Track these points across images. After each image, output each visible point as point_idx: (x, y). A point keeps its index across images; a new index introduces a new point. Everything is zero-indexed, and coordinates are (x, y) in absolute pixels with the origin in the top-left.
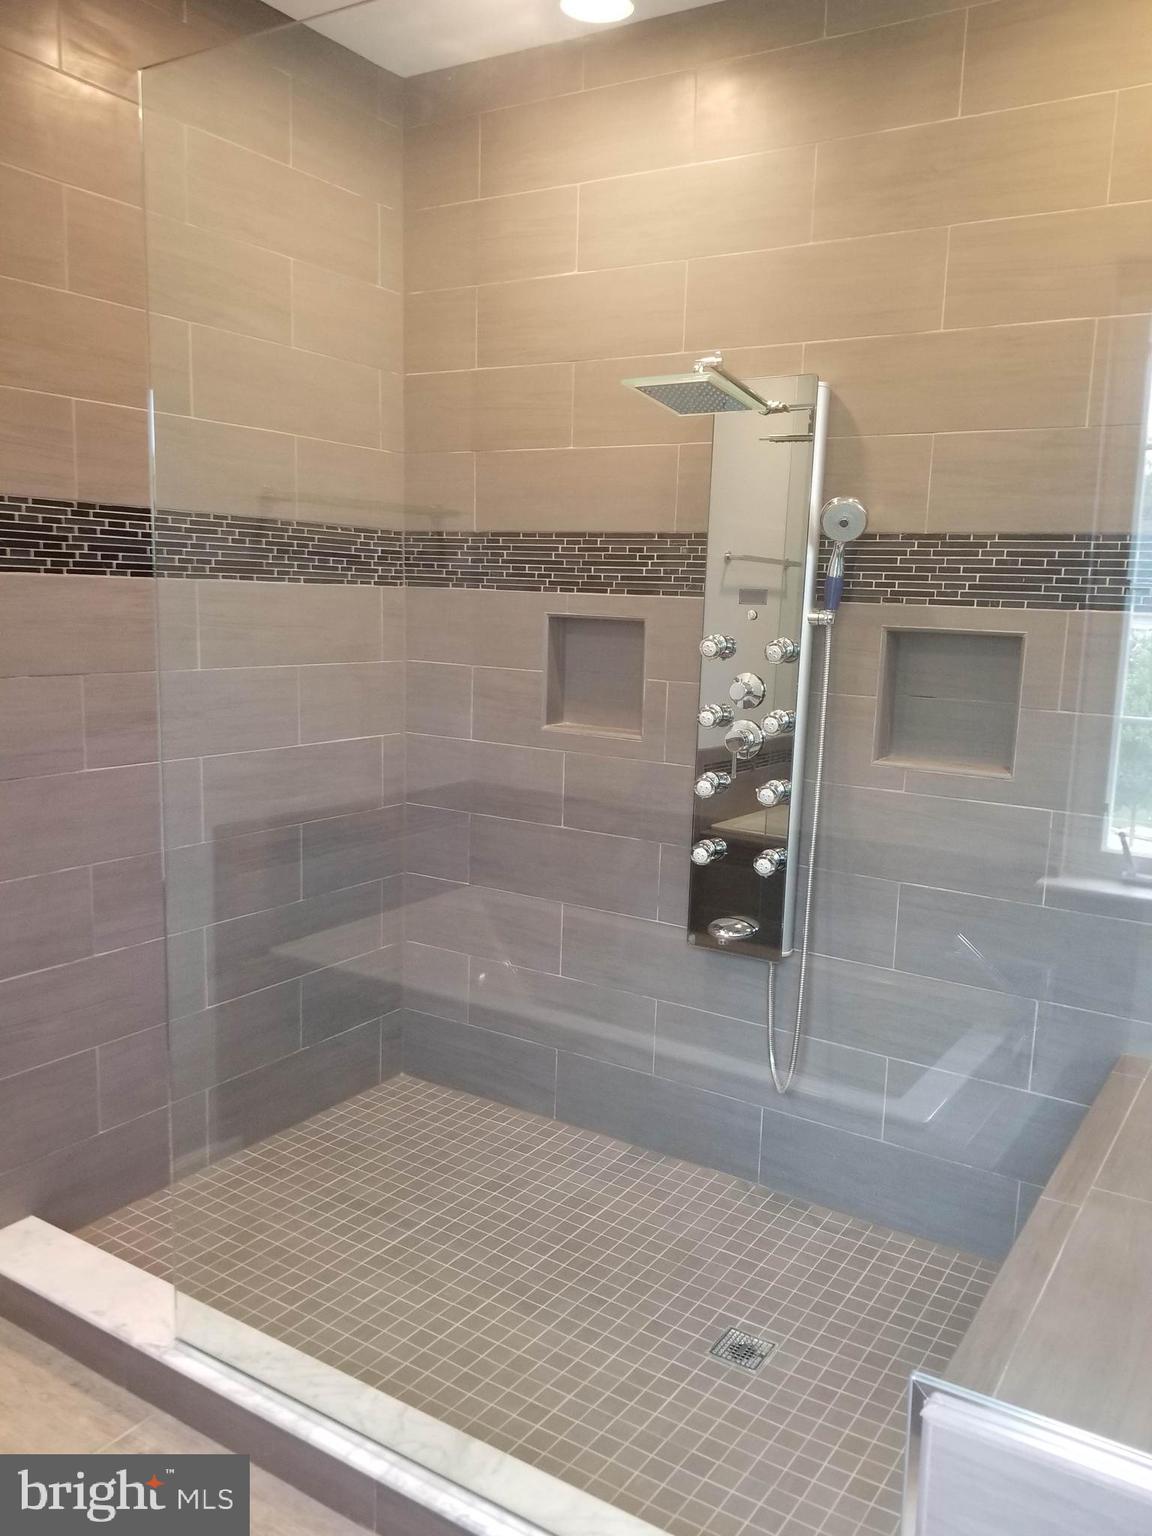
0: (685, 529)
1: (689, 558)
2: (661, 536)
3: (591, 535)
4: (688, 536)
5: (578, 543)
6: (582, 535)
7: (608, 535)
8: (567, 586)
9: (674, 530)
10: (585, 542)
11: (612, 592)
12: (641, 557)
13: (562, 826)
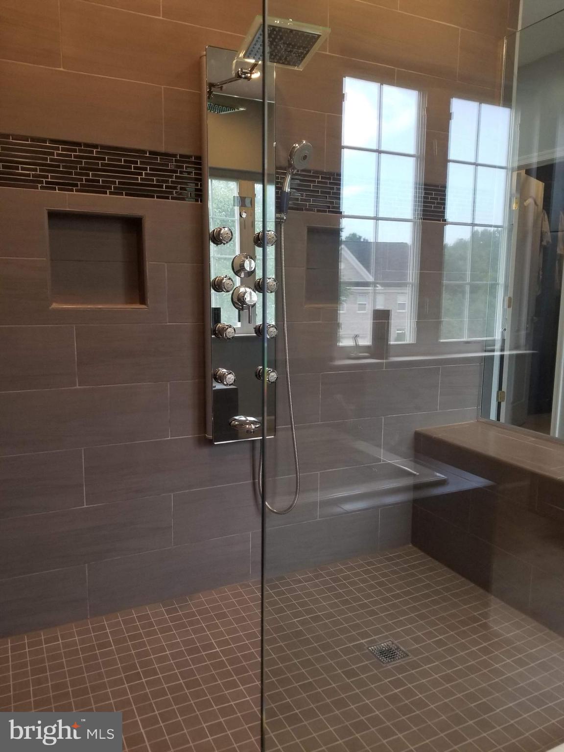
0: (171, 151)
1: (176, 172)
2: (151, 153)
3: (87, 145)
4: (175, 156)
5: (75, 151)
6: (78, 144)
7: (103, 147)
8: (66, 186)
9: (162, 149)
10: (81, 151)
11: (111, 193)
12: (135, 168)
13: (78, 387)
